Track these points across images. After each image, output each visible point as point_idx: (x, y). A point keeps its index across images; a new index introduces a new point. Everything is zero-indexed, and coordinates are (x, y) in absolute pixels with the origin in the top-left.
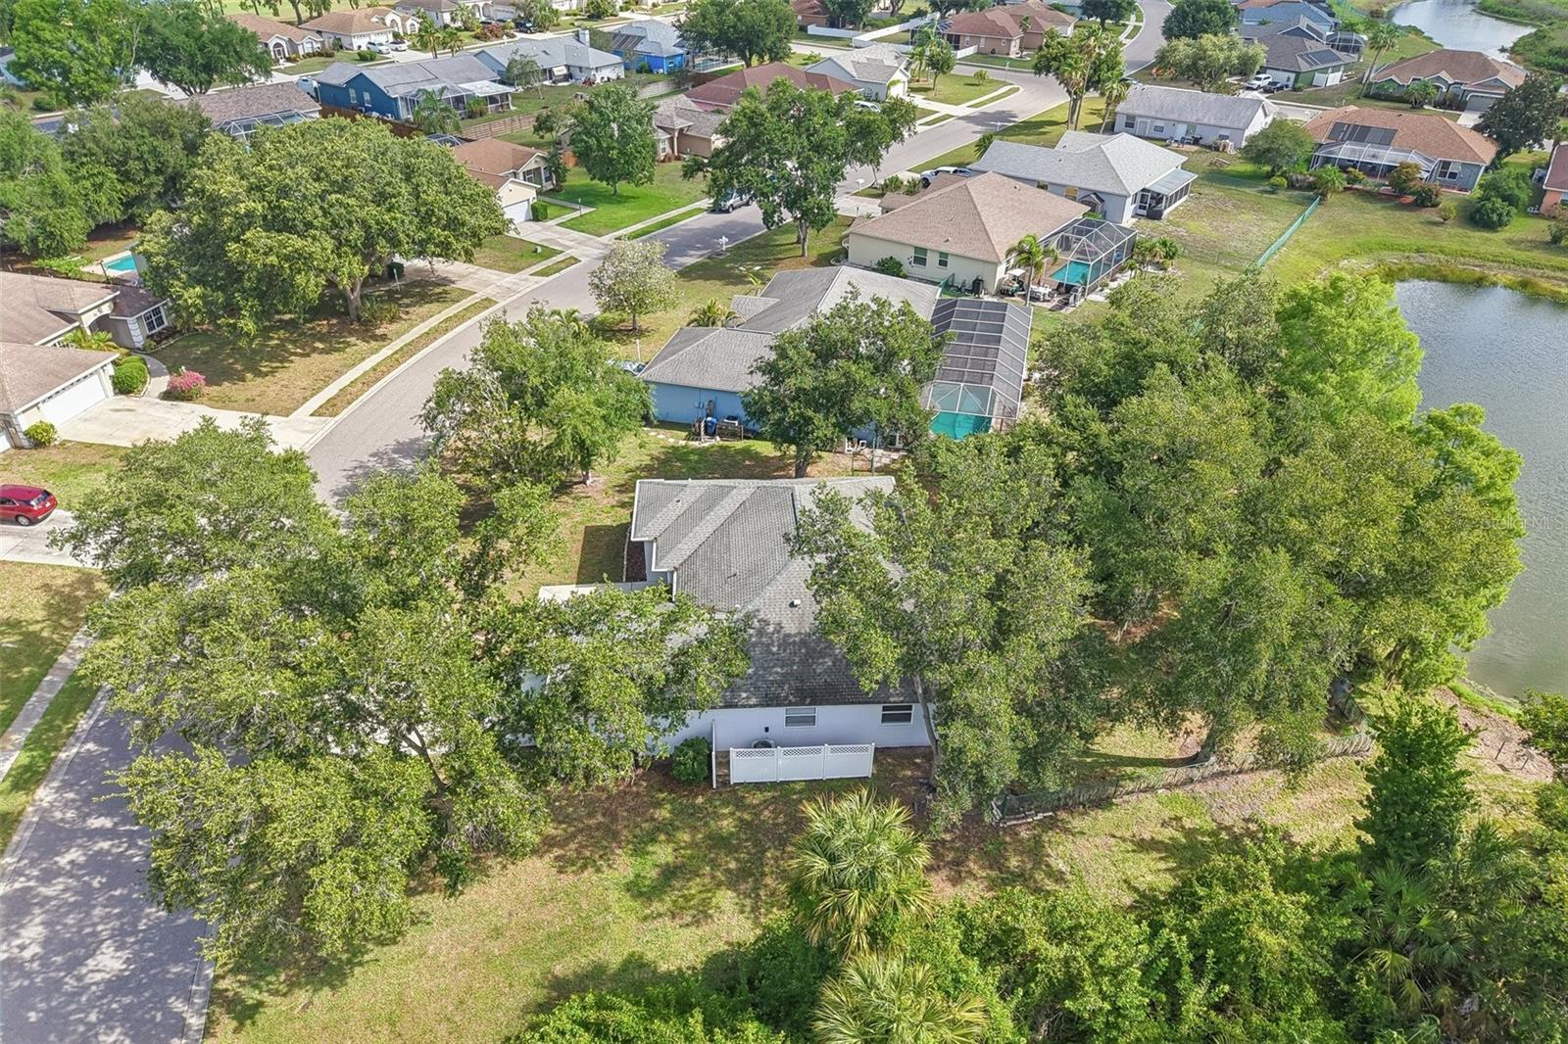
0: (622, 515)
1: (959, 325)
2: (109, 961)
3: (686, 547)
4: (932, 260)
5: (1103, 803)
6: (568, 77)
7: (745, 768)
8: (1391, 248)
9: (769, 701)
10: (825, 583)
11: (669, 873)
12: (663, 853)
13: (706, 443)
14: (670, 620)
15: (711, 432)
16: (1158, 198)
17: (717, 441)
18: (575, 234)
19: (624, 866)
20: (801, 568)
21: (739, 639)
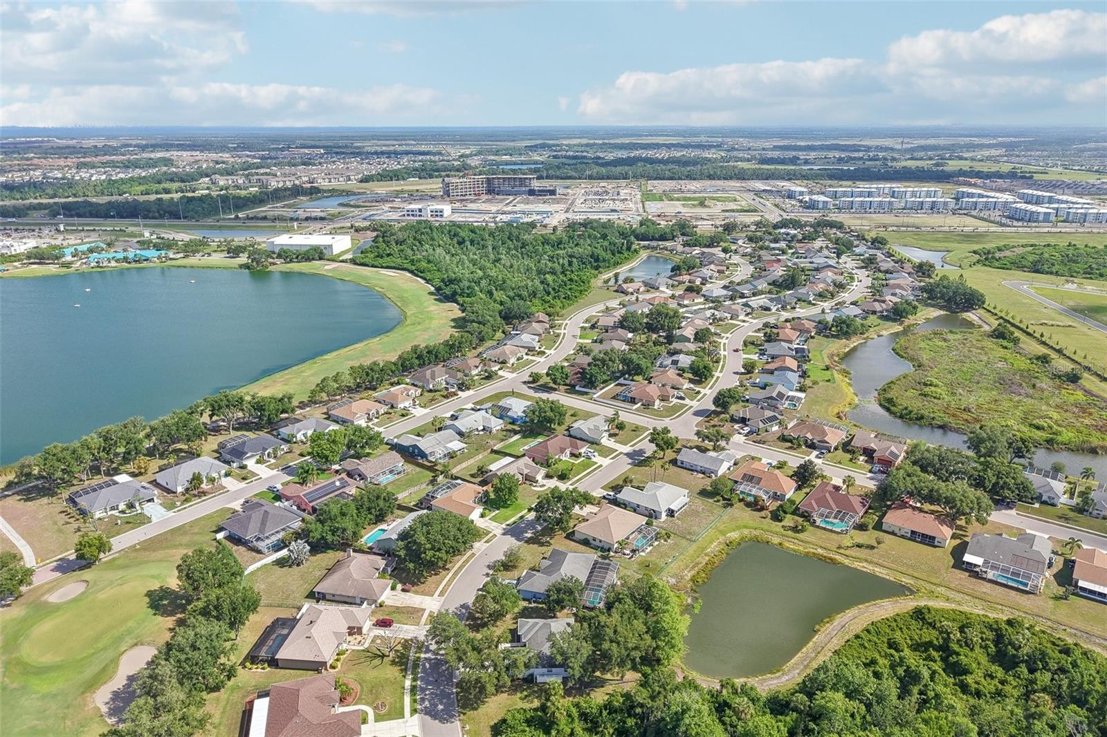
0: (515, 626)
1: (597, 572)
2: (440, 707)
3: (529, 636)
4: (598, 541)
5: (602, 687)
6: (484, 430)
7: (540, 679)
8: (746, 527)
9: (544, 667)
10: (553, 646)
11: (526, 696)
12: (525, 693)
13: (533, 605)
14: (528, 652)
15: (534, 602)
16: (673, 511)
17: (535, 605)
18: (495, 524)
19: (519, 695)
20: (549, 644)
21: (540, 656)
